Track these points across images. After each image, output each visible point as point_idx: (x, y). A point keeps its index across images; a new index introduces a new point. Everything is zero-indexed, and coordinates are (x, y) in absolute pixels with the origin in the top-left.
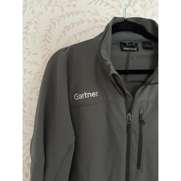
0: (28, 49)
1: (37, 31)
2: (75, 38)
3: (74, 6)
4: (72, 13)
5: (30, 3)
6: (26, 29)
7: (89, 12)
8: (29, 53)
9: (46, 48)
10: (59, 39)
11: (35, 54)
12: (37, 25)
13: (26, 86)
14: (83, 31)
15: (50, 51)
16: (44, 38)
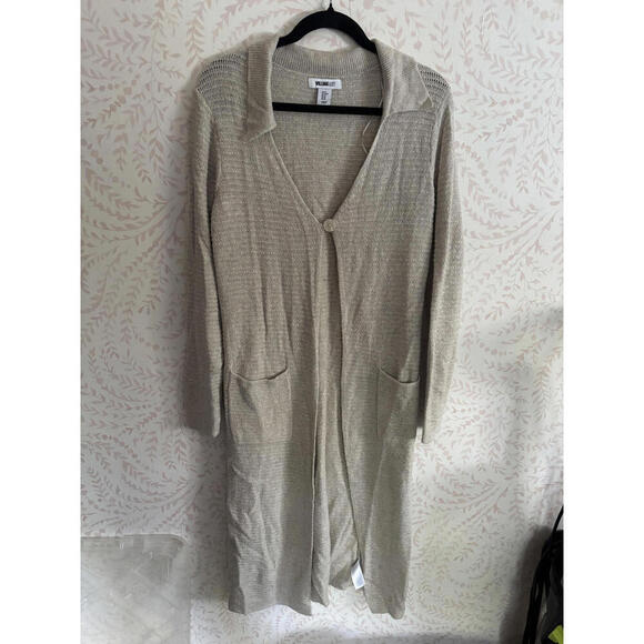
0: (164, 46)
1: (180, 13)
2: (246, 30)
6: (158, 9)
8: (165, 53)
9: (194, 46)
10: (217, 30)
11: (176, 56)
13: (161, 115)
14: (259, 18)
15: (202, 51)
16: (190, 27)
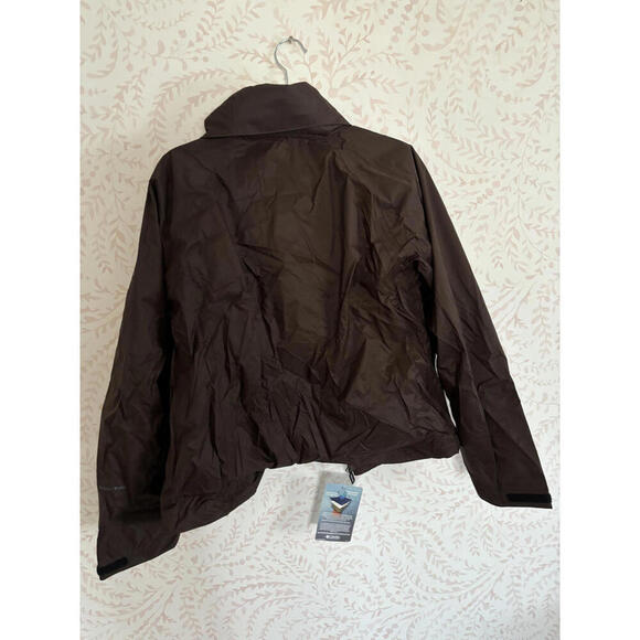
1: (140, 104)
3: (206, 59)
4: (202, 73)
5: (124, 50)
7: (233, 72)
8: (126, 144)
9: (156, 136)
10: (180, 121)
12: (139, 93)
